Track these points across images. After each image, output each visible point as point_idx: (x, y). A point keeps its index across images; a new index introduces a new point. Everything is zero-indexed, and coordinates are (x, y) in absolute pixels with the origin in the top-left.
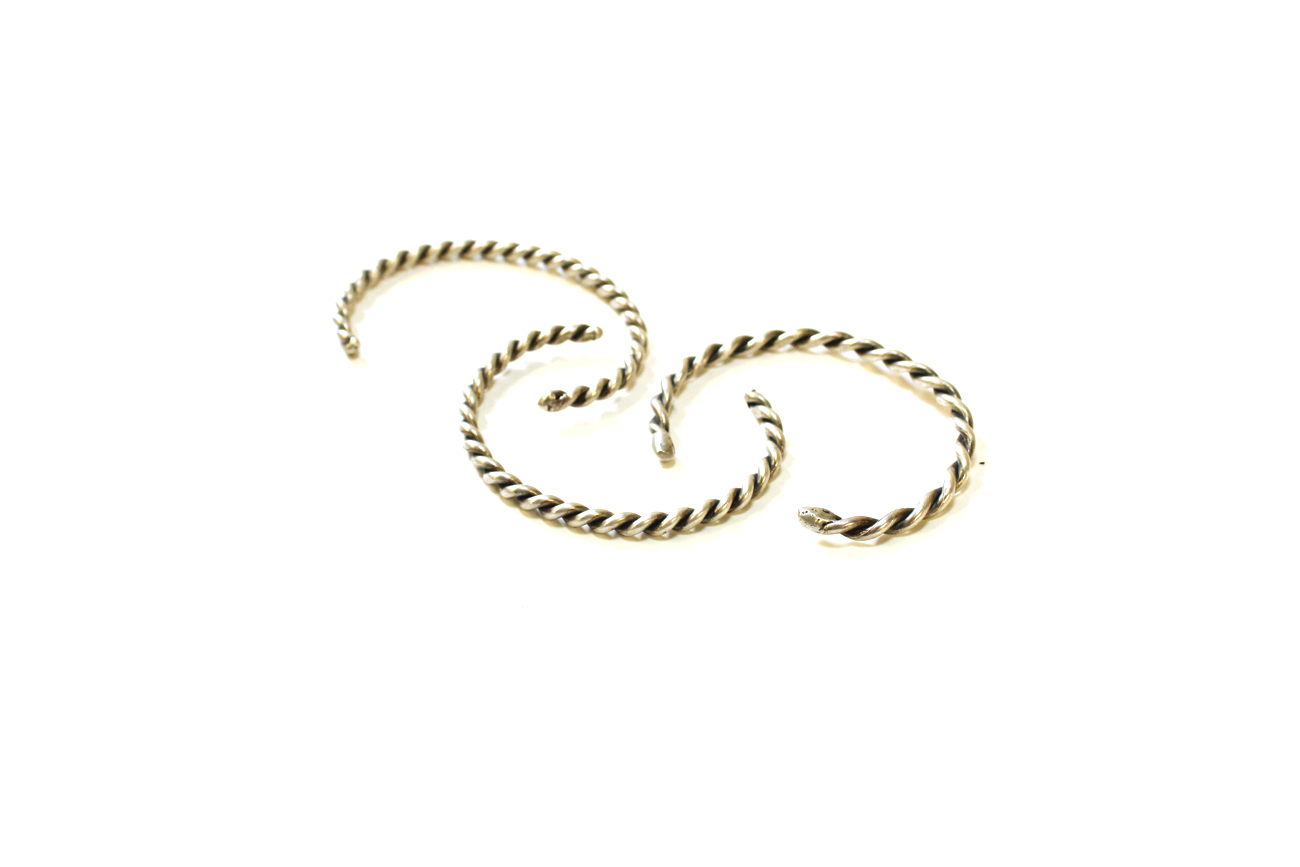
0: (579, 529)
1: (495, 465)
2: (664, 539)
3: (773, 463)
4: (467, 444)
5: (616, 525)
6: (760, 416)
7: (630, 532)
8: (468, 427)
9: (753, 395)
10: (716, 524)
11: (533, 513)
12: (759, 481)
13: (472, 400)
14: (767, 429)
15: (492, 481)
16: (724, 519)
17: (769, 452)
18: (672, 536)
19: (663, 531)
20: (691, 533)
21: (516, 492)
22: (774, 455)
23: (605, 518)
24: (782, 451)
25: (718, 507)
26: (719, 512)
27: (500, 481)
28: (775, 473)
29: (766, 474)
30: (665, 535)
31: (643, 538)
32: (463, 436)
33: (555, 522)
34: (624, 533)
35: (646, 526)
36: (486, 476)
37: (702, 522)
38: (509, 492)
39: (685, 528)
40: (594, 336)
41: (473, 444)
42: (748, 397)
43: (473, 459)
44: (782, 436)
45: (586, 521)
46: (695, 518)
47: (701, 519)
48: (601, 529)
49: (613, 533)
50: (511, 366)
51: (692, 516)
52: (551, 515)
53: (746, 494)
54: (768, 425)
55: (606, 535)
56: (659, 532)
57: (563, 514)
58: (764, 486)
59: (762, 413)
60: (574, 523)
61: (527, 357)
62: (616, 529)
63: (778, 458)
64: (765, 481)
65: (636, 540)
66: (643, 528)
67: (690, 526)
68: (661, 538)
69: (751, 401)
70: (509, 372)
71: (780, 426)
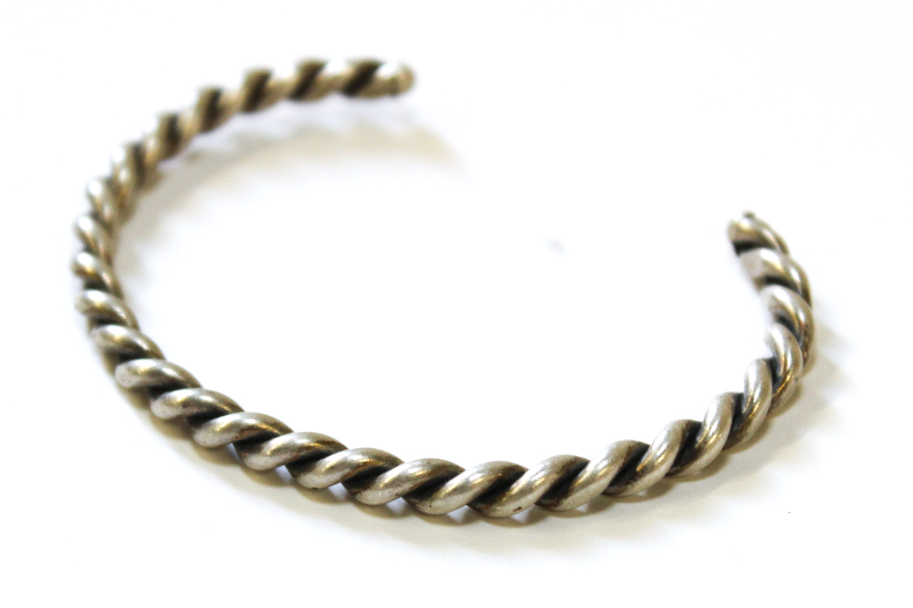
0: (322, 493)
1: (145, 347)
2: (516, 524)
3: (781, 372)
4: (86, 301)
5: (407, 487)
6: (759, 271)
7: (438, 504)
8: (88, 262)
9: (746, 225)
10: (639, 499)
11: (219, 453)
12: (745, 410)
13: (108, 211)
14: (774, 298)
15: (135, 381)
16: (659, 489)
17: (776, 351)
18: (533, 519)
19: (514, 505)
20: (579, 514)
21: (186, 404)
22: (787, 358)
23: (382, 470)
24: (806, 348)
25: (646, 460)
26: (646, 470)
27: (152, 381)
28: (785, 395)
29: (763, 394)
30: (519, 516)
31: (467, 520)
32: (78, 282)
33: (269, 476)
34: (426, 507)
35: (476, 490)
36: (122, 369)
37: (606, 493)
38: (170, 404)
39: (568, 503)
40: (394, 88)
41: (98, 298)
42: (736, 228)
43: (97, 332)
44: (809, 317)
45: (338, 475)
46: (592, 479)
47: (604, 483)
48: (371, 496)
49: (399, 503)
50: (204, 143)
51: (585, 475)
52: (259, 460)
53: (714, 435)
54: (780, 293)
55: (382, 510)
56: (505, 508)
57: (286, 456)
58: (756, 421)
59: (766, 264)
60: (313, 479)
61: (238, 125)
62: (407, 496)
63: (795, 363)
64: (760, 410)
65: (450, 521)
66: (468, 496)
67: (578, 498)
68: (508, 521)
69: (743, 238)
70: (195, 157)
71: (805, 295)
